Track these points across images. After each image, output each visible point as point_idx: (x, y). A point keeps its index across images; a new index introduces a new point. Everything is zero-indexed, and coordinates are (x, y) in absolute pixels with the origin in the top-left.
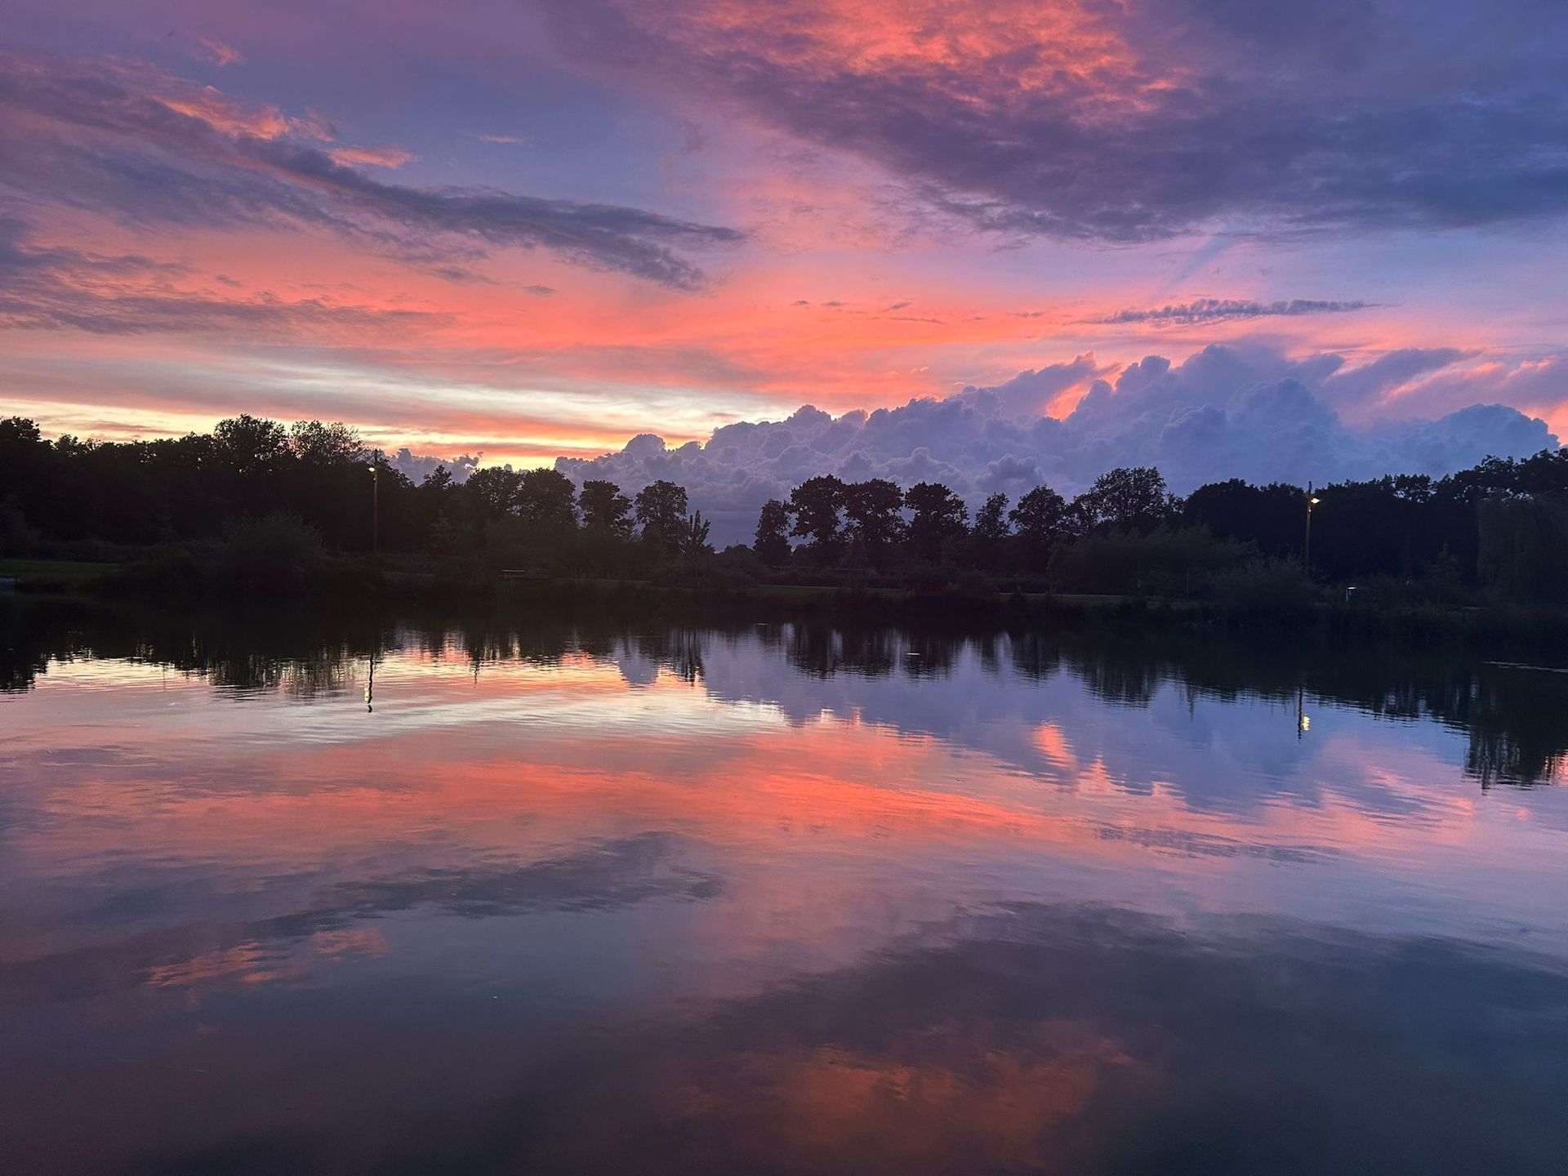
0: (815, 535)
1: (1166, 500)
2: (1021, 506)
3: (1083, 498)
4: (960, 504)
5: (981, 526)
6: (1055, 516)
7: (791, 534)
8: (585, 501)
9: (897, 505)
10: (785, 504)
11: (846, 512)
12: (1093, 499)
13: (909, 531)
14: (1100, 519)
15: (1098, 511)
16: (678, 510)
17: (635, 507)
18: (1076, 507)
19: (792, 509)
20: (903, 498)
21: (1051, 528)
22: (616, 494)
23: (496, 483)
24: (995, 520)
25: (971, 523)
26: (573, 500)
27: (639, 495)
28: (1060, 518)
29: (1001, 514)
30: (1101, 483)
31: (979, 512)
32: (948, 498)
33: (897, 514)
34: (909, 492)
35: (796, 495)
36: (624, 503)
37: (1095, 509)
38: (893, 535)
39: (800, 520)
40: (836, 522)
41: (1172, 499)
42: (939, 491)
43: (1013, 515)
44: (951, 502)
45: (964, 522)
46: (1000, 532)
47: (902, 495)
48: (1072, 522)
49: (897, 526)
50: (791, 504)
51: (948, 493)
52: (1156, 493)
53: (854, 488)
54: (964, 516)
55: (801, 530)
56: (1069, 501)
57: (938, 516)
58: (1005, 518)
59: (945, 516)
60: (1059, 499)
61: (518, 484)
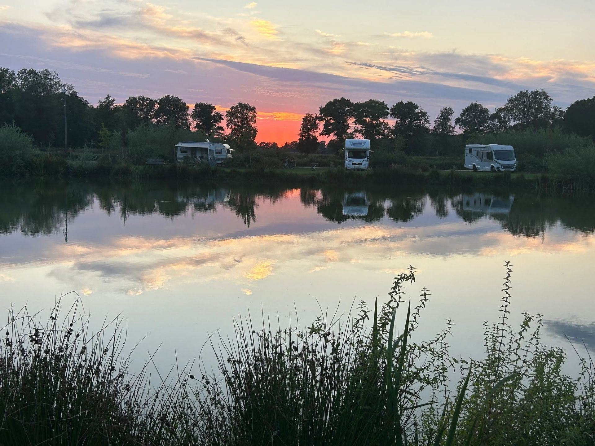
0: (335, 134)
1: (552, 110)
2: (462, 115)
3: (501, 110)
4: (424, 114)
5: (437, 128)
6: (483, 121)
7: (320, 135)
8: (195, 115)
9: (384, 115)
10: (316, 116)
11: (354, 120)
12: (507, 110)
13: (393, 132)
14: (512, 123)
15: (511, 117)
16: (251, 120)
17: (225, 119)
18: (496, 116)
19: (321, 119)
20: (389, 111)
21: (481, 128)
22: (214, 111)
23: (142, 105)
24: (446, 124)
25: (432, 126)
26: (188, 115)
27: (228, 112)
28: (487, 122)
29: (450, 120)
30: (511, 101)
31: (437, 120)
32: (417, 111)
33: (386, 121)
34: (393, 107)
35: (322, 110)
36: (218, 117)
37: (509, 117)
38: (382, 134)
39: (326, 126)
40: (348, 127)
41: (556, 110)
42: (411, 106)
43: (457, 121)
44: (419, 113)
45: (427, 125)
46: (450, 131)
47: (388, 109)
48: (494, 125)
49: (386, 128)
50: (320, 116)
51: (417, 108)
52: (546, 106)
53: (358, 105)
54: (427, 121)
55: (327, 132)
56: (492, 111)
57: (411, 122)
58: (452, 123)
59: (415, 122)
60: (486, 111)
61: (154, 105)
